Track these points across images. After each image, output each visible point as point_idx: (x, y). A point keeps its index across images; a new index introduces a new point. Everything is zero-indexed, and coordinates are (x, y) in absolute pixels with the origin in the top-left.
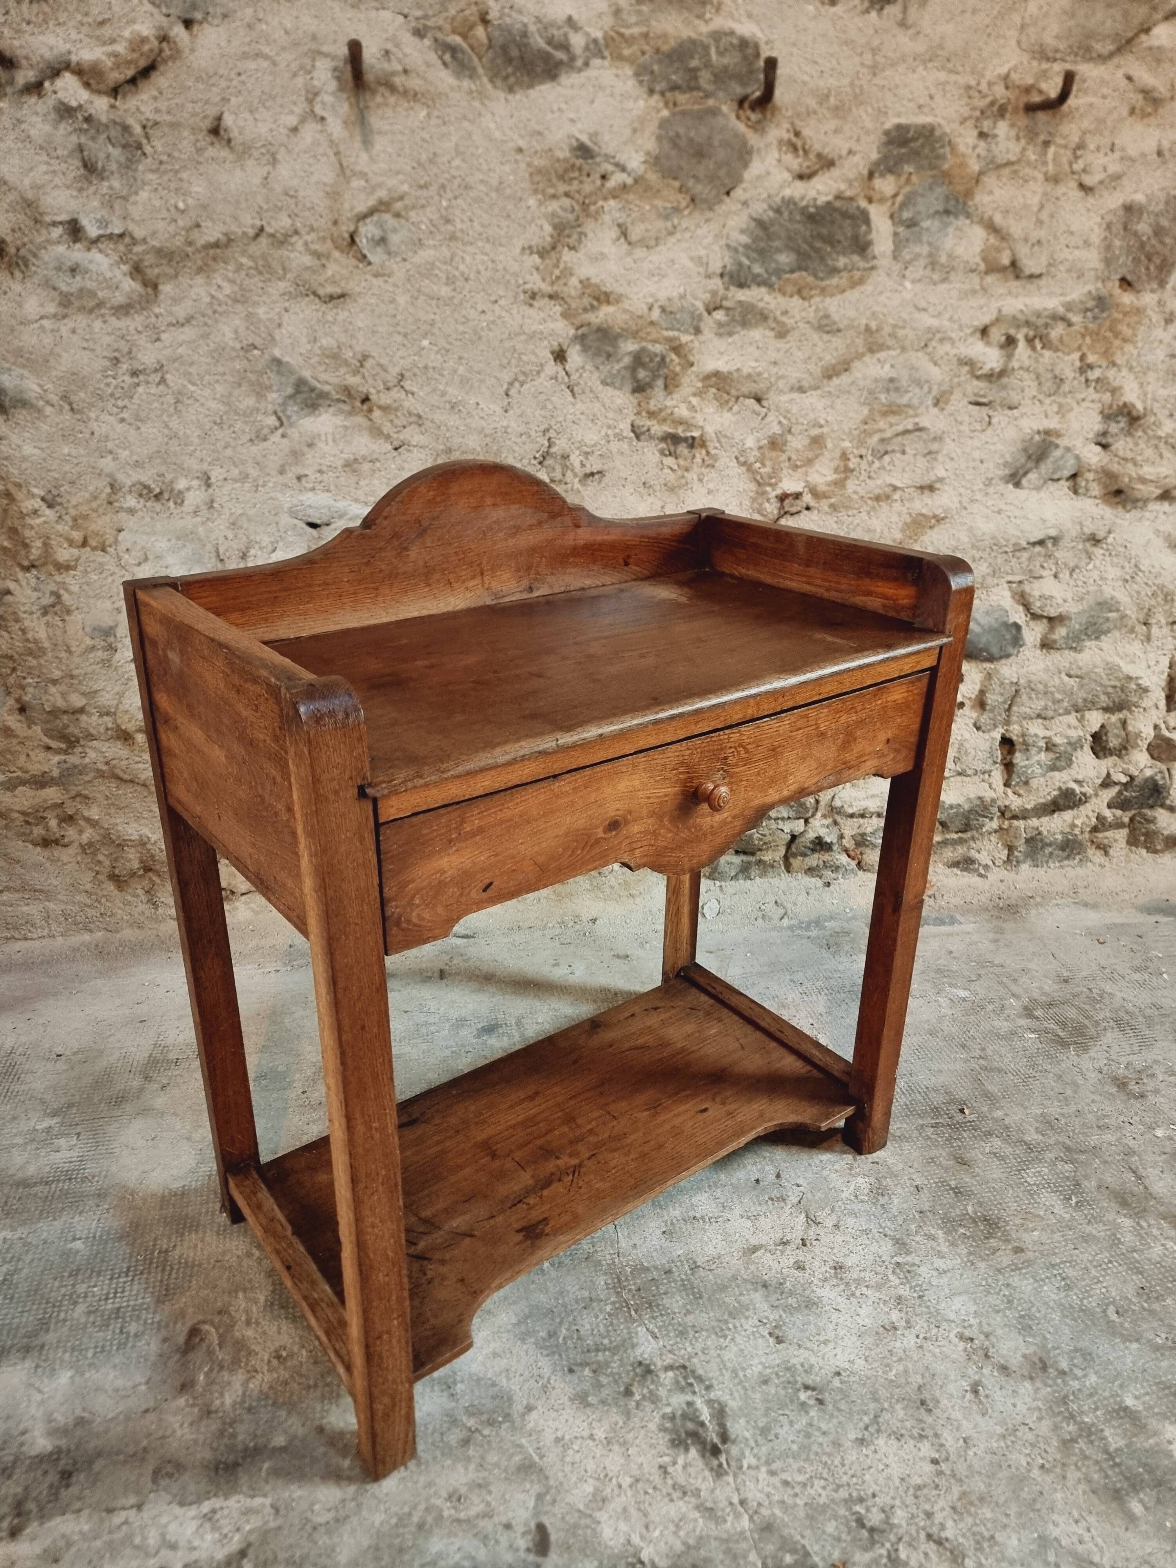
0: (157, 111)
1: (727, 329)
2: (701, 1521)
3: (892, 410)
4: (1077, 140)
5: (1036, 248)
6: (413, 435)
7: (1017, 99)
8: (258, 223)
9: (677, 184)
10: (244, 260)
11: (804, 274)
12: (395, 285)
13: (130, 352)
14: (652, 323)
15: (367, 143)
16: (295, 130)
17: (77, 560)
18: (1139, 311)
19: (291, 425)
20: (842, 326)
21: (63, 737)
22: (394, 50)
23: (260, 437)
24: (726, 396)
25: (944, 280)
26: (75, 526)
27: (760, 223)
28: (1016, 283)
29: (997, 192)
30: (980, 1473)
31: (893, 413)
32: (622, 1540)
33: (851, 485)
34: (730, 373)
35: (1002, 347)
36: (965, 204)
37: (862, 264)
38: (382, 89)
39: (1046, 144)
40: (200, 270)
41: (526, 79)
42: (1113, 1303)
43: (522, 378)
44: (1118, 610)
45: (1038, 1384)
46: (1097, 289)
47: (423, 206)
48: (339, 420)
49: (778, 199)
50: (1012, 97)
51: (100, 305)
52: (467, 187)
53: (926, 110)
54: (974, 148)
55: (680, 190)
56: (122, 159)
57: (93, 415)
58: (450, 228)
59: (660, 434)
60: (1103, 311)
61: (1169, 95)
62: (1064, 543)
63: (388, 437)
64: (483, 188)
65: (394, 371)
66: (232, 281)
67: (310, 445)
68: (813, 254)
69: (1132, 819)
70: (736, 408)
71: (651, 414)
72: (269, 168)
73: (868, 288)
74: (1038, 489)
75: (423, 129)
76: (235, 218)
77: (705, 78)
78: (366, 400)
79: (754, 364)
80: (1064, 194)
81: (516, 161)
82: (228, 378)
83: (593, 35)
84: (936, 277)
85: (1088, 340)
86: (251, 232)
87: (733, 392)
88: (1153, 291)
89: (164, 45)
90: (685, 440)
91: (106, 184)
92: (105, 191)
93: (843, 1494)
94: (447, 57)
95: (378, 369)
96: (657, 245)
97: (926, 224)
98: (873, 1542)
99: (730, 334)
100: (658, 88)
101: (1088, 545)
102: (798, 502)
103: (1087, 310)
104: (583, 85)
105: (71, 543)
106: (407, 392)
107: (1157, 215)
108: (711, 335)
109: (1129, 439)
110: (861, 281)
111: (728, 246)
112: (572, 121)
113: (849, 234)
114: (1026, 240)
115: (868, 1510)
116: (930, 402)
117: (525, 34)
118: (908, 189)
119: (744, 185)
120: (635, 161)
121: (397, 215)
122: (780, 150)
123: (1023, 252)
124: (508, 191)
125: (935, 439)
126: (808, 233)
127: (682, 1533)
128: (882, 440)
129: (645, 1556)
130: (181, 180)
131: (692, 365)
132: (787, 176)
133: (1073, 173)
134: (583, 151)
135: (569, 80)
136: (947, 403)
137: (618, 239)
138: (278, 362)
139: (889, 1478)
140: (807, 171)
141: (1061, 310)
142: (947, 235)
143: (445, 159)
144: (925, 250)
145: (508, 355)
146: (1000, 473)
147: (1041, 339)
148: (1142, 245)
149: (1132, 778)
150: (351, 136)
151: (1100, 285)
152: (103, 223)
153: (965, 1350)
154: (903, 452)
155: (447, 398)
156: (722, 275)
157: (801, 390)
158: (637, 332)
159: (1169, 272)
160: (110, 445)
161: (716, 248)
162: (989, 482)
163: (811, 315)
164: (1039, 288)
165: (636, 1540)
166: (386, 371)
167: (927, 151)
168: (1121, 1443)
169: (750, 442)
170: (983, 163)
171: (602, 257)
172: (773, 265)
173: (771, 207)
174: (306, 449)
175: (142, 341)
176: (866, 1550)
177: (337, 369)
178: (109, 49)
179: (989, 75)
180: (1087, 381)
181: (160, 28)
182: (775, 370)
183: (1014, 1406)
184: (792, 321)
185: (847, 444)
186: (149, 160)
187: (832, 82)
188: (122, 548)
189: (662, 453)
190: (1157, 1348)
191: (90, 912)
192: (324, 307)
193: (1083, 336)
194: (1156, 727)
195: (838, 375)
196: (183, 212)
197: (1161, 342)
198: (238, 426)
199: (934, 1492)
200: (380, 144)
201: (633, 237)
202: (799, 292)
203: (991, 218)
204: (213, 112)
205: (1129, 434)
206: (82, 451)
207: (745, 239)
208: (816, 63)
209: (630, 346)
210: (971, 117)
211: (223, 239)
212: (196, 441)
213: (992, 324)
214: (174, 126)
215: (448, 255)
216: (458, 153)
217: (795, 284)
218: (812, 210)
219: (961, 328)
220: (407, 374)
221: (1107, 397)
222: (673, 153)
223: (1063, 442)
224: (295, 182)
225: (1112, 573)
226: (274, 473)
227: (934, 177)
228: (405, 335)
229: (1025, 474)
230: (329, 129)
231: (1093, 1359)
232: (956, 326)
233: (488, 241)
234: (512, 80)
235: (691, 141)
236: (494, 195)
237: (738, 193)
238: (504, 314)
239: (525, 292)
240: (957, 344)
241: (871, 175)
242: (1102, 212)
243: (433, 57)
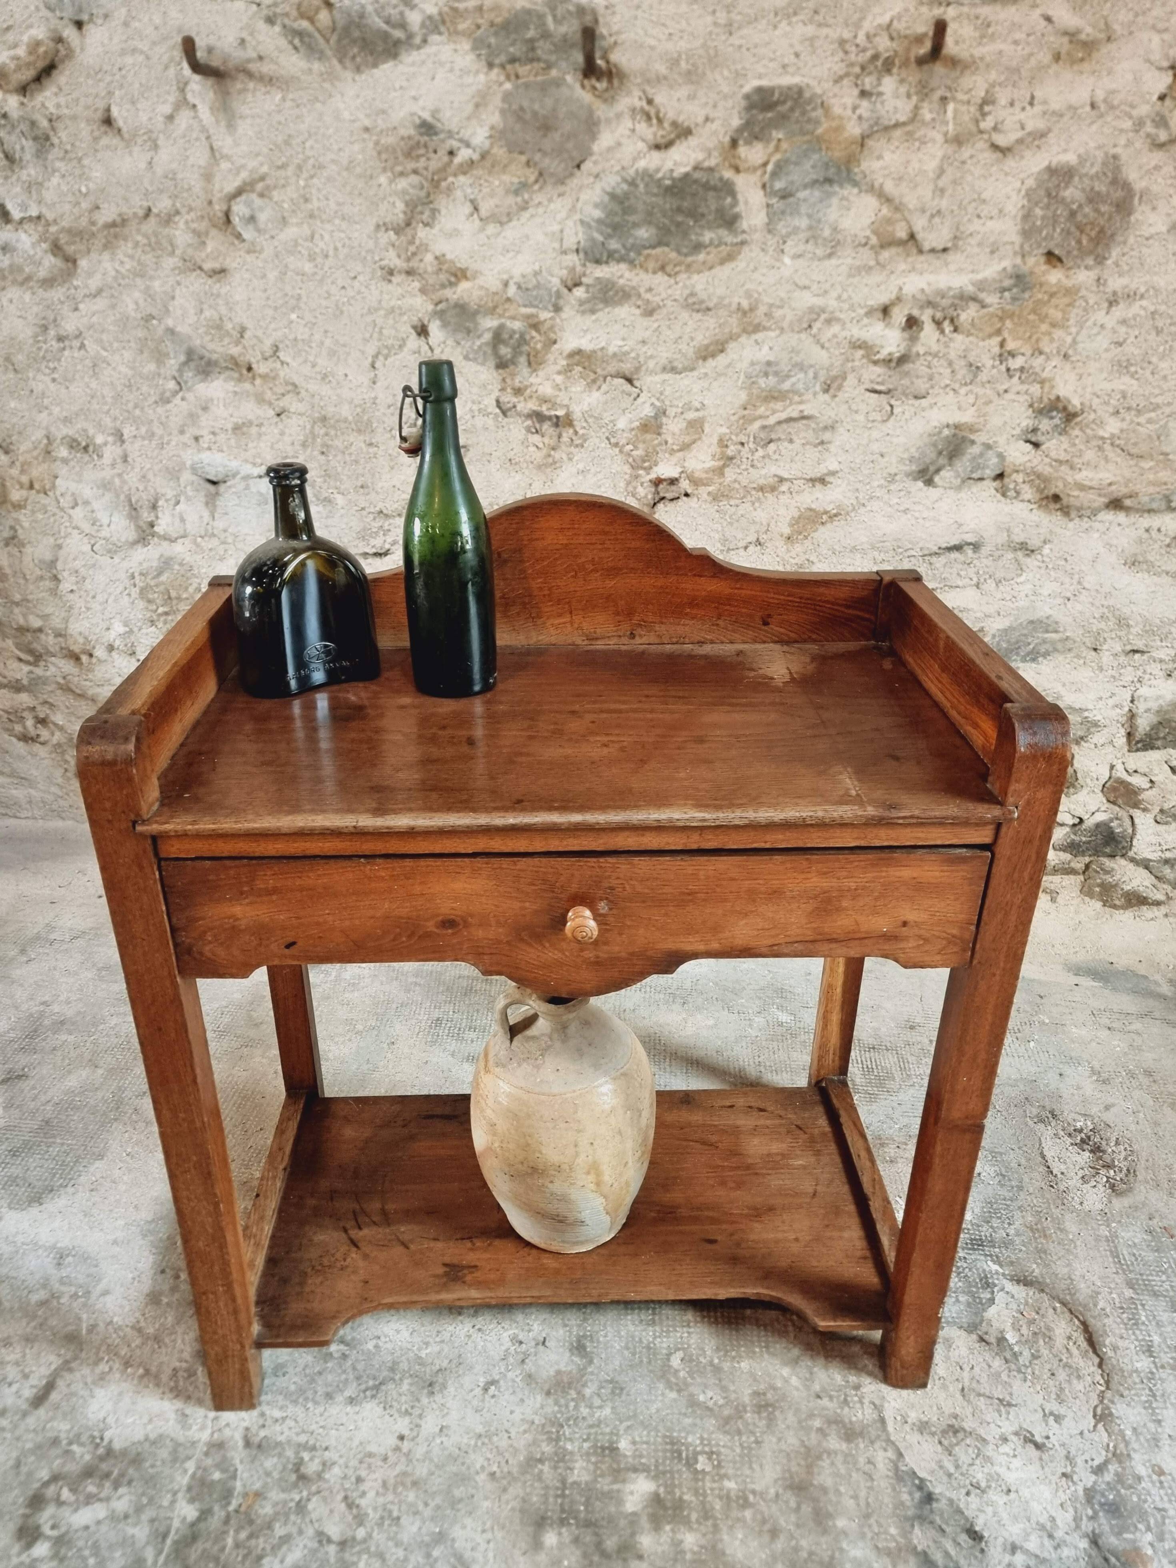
0: (58, 106)
1: (587, 306)
2: (171, 1422)
3: (772, 396)
4: (983, 94)
5: (937, 220)
6: (290, 402)
7: (908, 50)
8: (145, 204)
9: (523, 158)
10: (139, 238)
11: (666, 249)
12: (266, 261)
13: (55, 320)
14: (508, 300)
15: (231, 126)
16: (170, 118)
17: (26, 500)
18: (1071, 292)
19: (189, 390)
20: (711, 305)
21: (31, 652)
22: (248, 38)
23: (164, 400)
24: (592, 376)
25: (830, 256)
26: (23, 471)
27: (613, 196)
28: (922, 258)
29: (888, 156)
30: (431, 1460)
31: (774, 398)
32: (101, 1416)
33: (730, 474)
34: (595, 352)
35: (904, 330)
36: (849, 171)
37: (730, 239)
38: (241, 76)
39: (944, 100)
40: (106, 247)
41: (370, 59)
42: (683, 1349)
43: (385, 351)
44: (1056, 632)
45: (550, 1401)
46: (1015, 266)
47: (284, 186)
48: (231, 386)
49: (632, 172)
50: (900, 50)
51: (29, 278)
52: (321, 167)
53: (791, 70)
54: (855, 108)
55: (528, 164)
56: (33, 150)
57: (31, 375)
58: (309, 206)
59: (526, 411)
60: (1023, 291)
61: (1102, 36)
62: (985, 551)
63: (270, 404)
64: (334, 167)
65: (268, 343)
66: (131, 257)
67: (205, 409)
68: (673, 228)
69: (1087, 866)
70: (604, 387)
71: (518, 391)
72: (152, 153)
73: (740, 264)
74: (959, 488)
75: (279, 112)
76: (126, 199)
77: (543, 48)
78: (250, 369)
79: (621, 343)
80: (972, 157)
81: (364, 140)
82: (133, 344)
83: (428, 12)
84: (820, 252)
85: (1008, 324)
86: (141, 213)
87: (599, 370)
88: (1087, 268)
89: (60, 46)
90: (550, 418)
91: (25, 172)
92: (24, 178)
93: (303, 1439)
94: (297, 41)
95: (255, 341)
96: (510, 220)
97: (801, 195)
98: (295, 1485)
99: (593, 312)
100: (497, 61)
101: (1020, 554)
102: (673, 488)
103: (1003, 290)
104: (423, 62)
105: (22, 486)
106: (282, 363)
107: (1092, 178)
108: (573, 313)
109: (1063, 438)
110: (730, 257)
111: (582, 222)
112: (415, 98)
113: (713, 208)
114: (923, 211)
115: (312, 1459)
116: (818, 388)
117: (362, 16)
118: (777, 157)
119: (594, 158)
120: (480, 136)
121: (261, 195)
122: (634, 119)
123: (919, 224)
124: (358, 170)
125: (826, 428)
126: (668, 206)
127: (150, 1427)
128: (764, 427)
129: (107, 1435)
130: (83, 166)
131: (555, 342)
132: (641, 145)
133: (981, 132)
134: (427, 128)
135: (410, 58)
136: (839, 388)
137: (472, 215)
138: (171, 331)
139: (351, 1439)
140: (662, 141)
141: (971, 289)
142: (830, 206)
143: (299, 140)
144: (804, 223)
145: (370, 329)
146: (907, 468)
147: (952, 321)
148: (1073, 214)
149: (1081, 820)
150: (217, 121)
151: (1018, 261)
152: (24, 207)
153: (507, 1350)
154: (791, 441)
155: (317, 369)
156: (577, 251)
157: (673, 370)
158: (495, 307)
159: (1107, 246)
160: (46, 401)
161: (570, 223)
162: (892, 478)
163: (678, 292)
164: (947, 264)
165: (111, 1420)
166: (261, 341)
167: (797, 114)
168: (585, 1477)
169: (622, 424)
170: (865, 126)
171: (455, 233)
172: (631, 241)
173: (625, 180)
174: (200, 412)
175: (66, 310)
176: (283, 1491)
177: (221, 340)
178: (12, 52)
179: (868, 25)
180: (1008, 370)
181: (55, 31)
182: (644, 349)
183: (512, 1412)
184: (657, 299)
185: (724, 430)
186: (56, 150)
187: (683, 45)
188: (58, 493)
189: (528, 429)
190: (693, 1403)
191: (62, 802)
192: (210, 281)
193: (1001, 319)
194: (1112, 767)
195: (713, 356)
196: (85, 195)
197: (1102, 326)
198: (145, 389)
199: (380, 1463)
200: (244, 128)
201: (484, 212)
202: (662, 268)
203: (881, 186)
204: (101, 105)
205: (1063, 432)
206: (24, 406)
207: (598, 214)
208: (664, 25)
209: (489, 323)
210: (847, 75)
211: (119, 220)
212: (109, 400)
213: (893, 304)
214: (74, 118)
215: (309, 233)
216: (310, 135)
217: (657, 261)
218: (668, 182)
219: (852, 308)
220: (281, 346)
221: (1036, 389)
222: (518, 127)
223: (980, 438)
224: (174, 166)
225: (1050, 587)
226: (175, 432)
227: (809, 142)
228: (276, 308)
229: (938, 471)
230: (201, 116)
231: (620, 1395)
232: (846, 306)
233: (344, 219)
234: (358, 59)
235: (535, 114)
236: (345, 174)
237: (587, 166)
238: (363, 289)
239: (382, 268)
240: (848, 325)
241: (734, 143)
242: (1022, 176)
243: (283, 43)
